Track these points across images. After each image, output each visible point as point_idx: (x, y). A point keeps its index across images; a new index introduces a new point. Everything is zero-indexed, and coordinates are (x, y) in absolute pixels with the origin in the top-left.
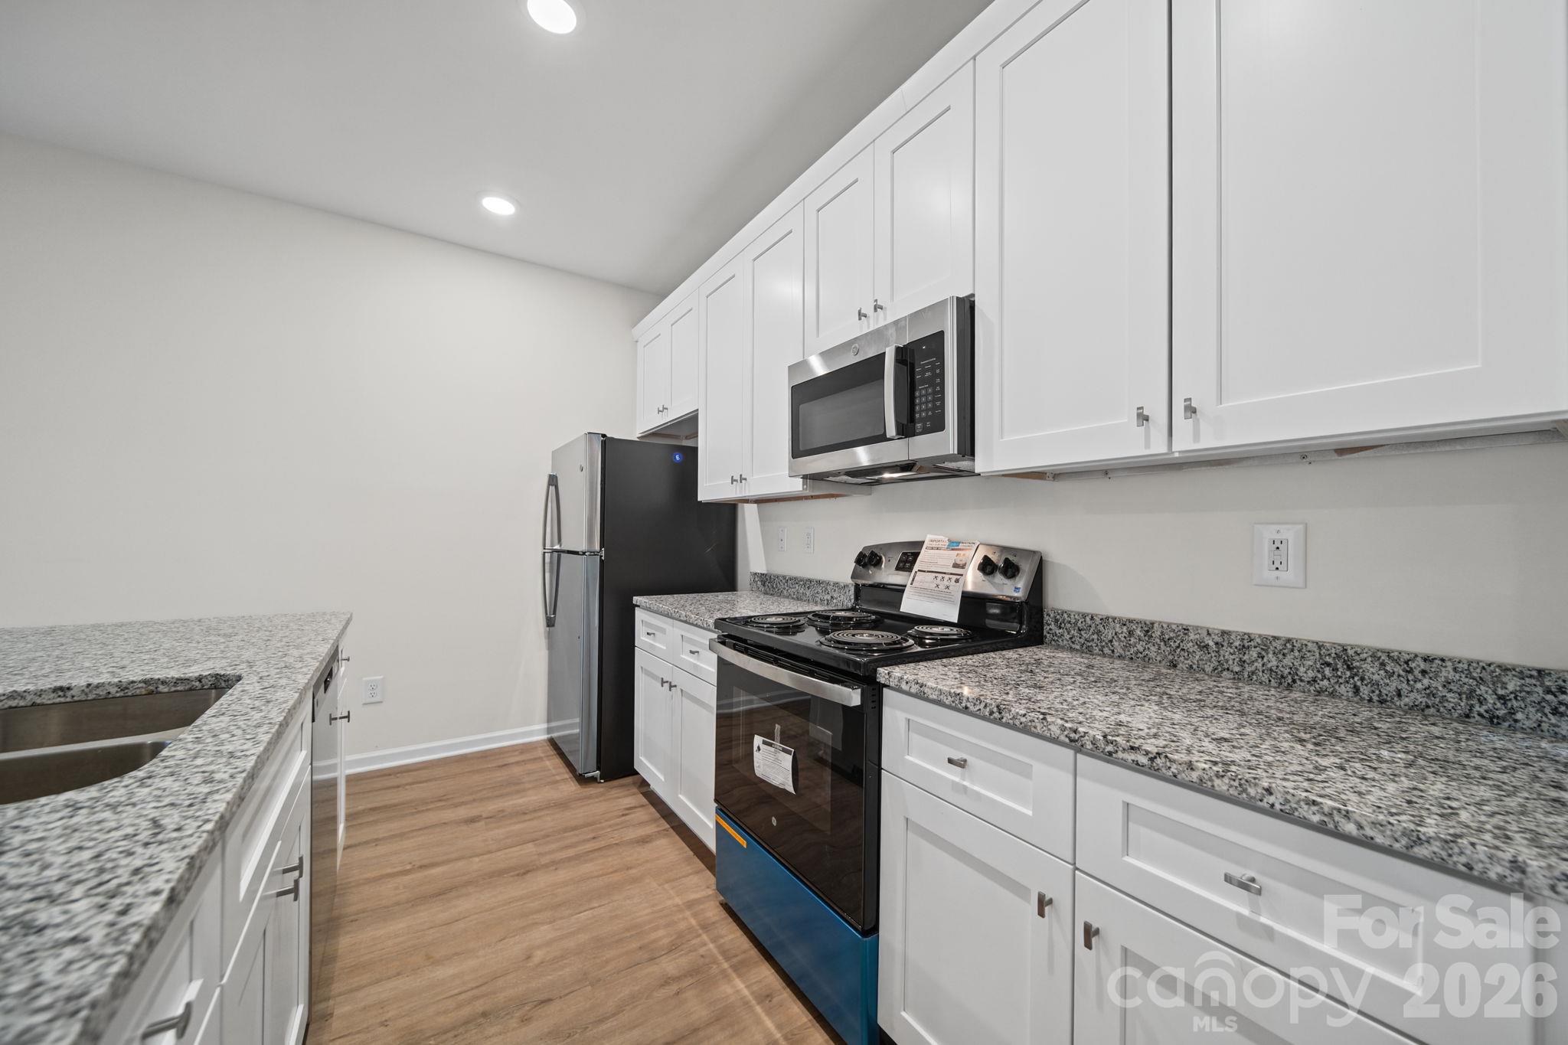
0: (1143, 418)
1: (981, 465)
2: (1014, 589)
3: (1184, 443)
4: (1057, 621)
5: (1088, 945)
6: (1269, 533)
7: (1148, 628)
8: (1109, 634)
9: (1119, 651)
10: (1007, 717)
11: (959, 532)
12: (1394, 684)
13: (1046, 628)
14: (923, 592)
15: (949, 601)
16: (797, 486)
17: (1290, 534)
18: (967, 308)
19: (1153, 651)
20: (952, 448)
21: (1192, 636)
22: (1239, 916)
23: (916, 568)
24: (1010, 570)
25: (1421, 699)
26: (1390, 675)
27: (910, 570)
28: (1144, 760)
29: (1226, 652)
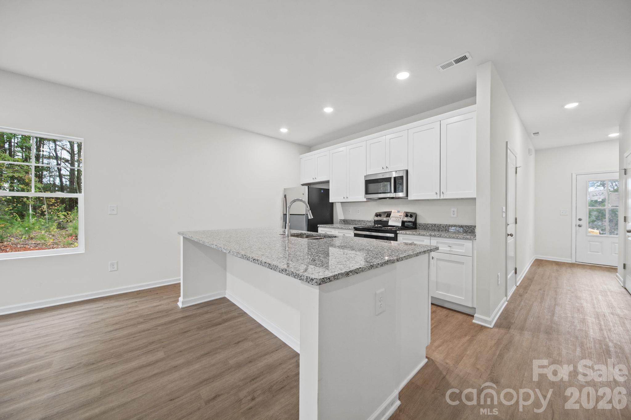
0: (436, 193)
1: (409, 198)
2: (412, 220)
3: (442, 197)
4: (419, 225)
5: (432, 259)
6: (452, 209)
7: (435, 225)
8: (429, 226)
9: (430, 229)
10: (421, 234)
11: (399, 209)
12: (467, 229)
13: (417, 226)
14: (393, 221)
15: (399, 222)
16: (365, 200)
17: (455, 210)
18: (407, 171)
19: (436, 229)
20: (405, 195)
21: (442, 226)
22: (449, 250)
23: (391, 216)
24: (411, 216)
25: (470, 231)
26: (467, 228)
27: (390, 217)
28: (439, 236)
29: (447, 227)
